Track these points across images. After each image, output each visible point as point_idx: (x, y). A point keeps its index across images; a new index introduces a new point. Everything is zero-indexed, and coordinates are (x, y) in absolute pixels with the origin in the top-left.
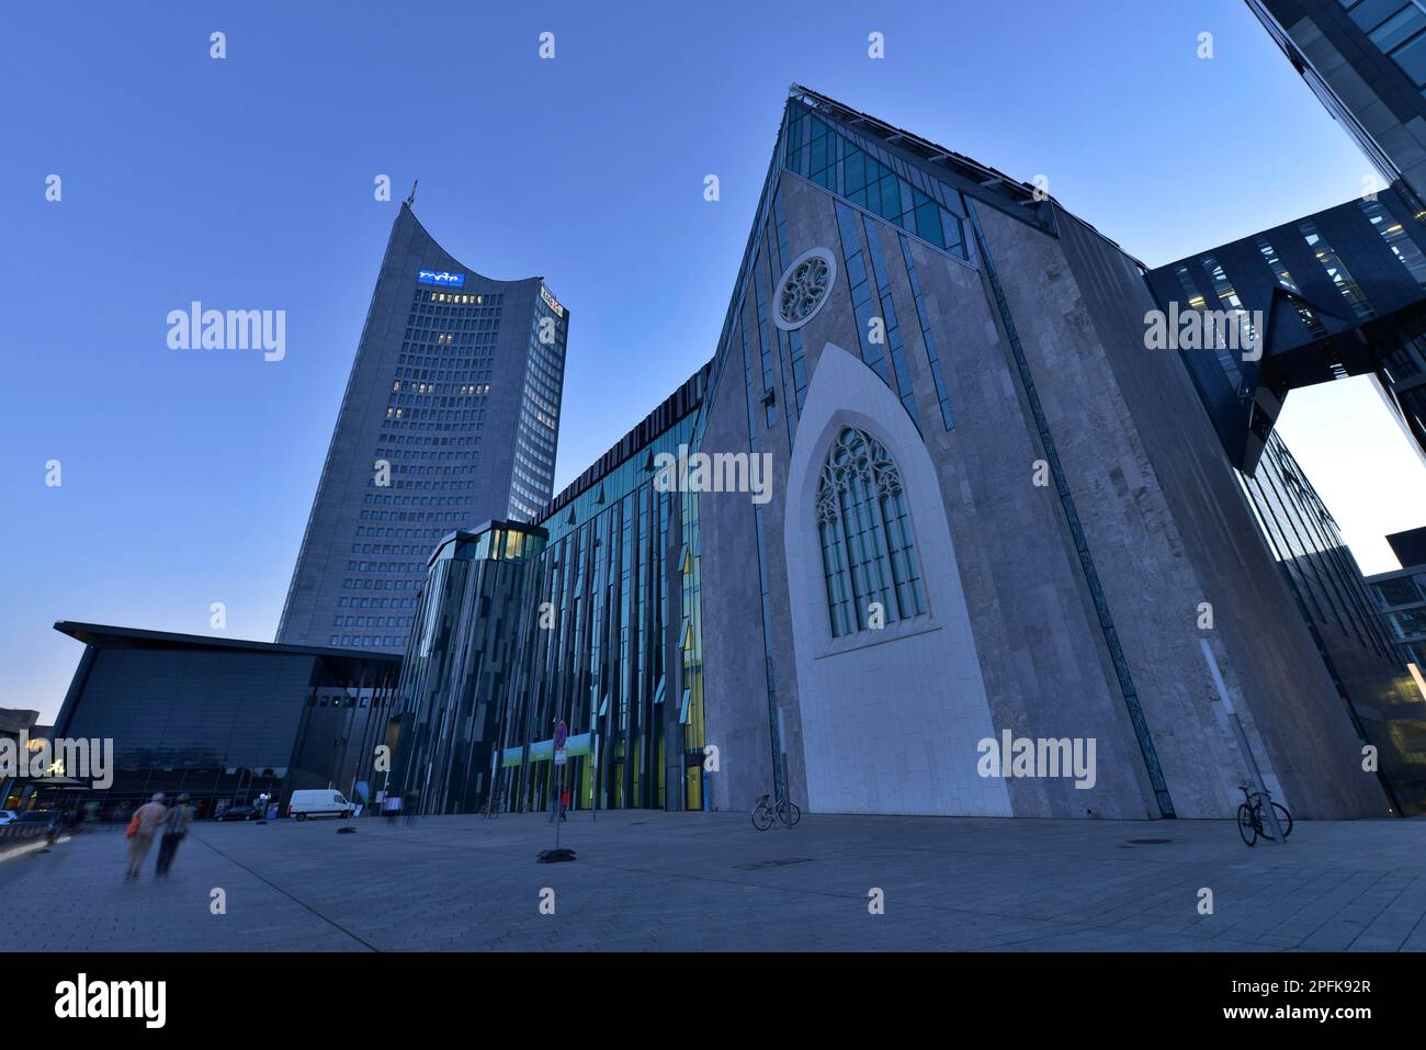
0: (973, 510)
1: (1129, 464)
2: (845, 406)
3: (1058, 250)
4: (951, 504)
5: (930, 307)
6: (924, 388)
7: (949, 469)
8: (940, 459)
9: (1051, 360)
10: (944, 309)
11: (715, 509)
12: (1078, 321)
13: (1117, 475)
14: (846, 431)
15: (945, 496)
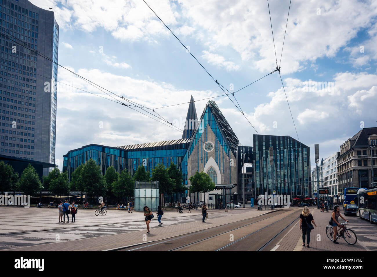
0: (223, 181)
1: (235, 181)
2: (212, 165)
3: (236, 160)
4: (222, 180)
5: (224, 160)
6: (222, 168)
7: (222, 177)
8: (222, 176)
9: (232, 170)
10: (225, 161)
11: (191, 170)
12: (235, 168)
13: (234, 182)
14: (211, 168)
15: (221, 179)
